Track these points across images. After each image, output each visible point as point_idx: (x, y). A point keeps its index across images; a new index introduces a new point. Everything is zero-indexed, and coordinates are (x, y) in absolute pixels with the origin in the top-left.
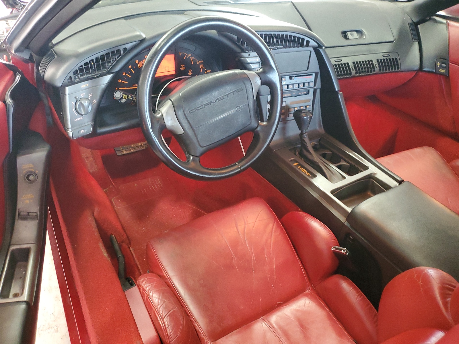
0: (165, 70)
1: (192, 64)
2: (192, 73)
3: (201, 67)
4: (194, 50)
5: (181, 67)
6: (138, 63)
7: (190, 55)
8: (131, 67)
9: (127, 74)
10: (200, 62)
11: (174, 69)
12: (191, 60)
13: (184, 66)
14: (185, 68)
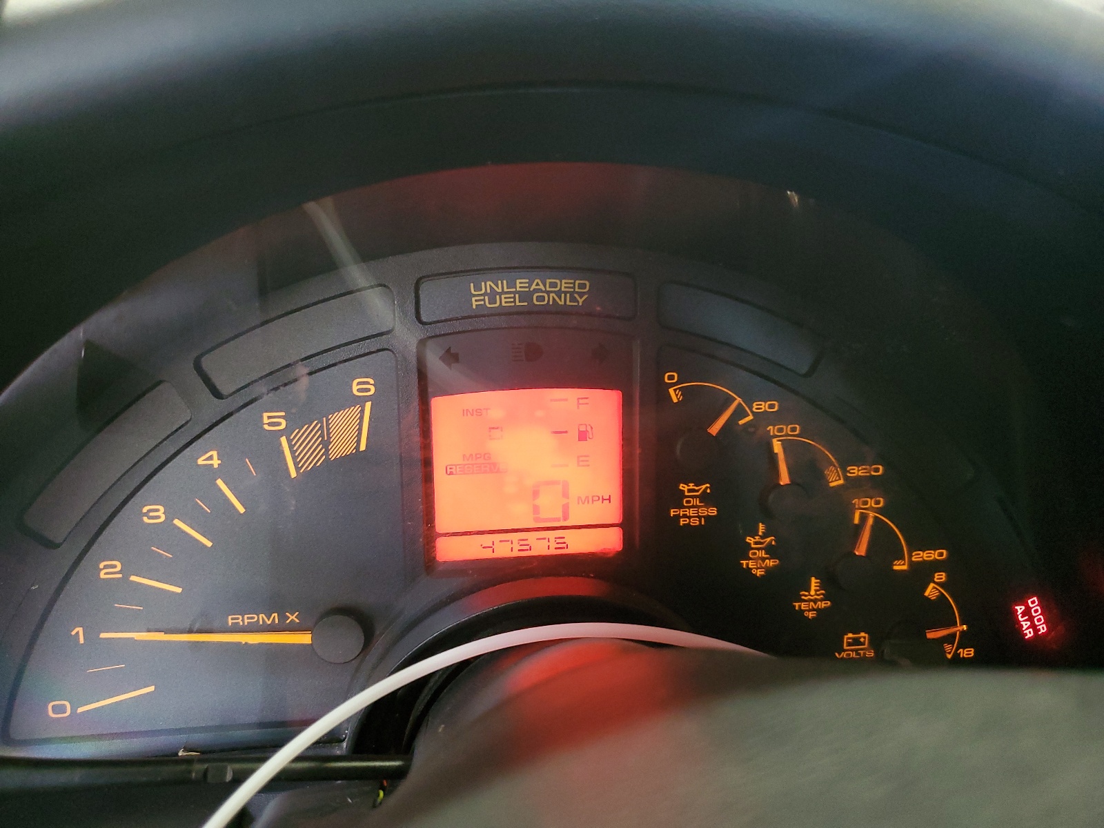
0: (536, 509)
1: (785, 479)
2: (771, 563)
3: (864, 518)
4: (804, 370)
5: (678, 499)
6: (287, 432)
7: (763, 406)
8: (216, 463)
9: (177, 522)
10: (856, 471)
11: (612, 512)
12: (777, 447)
13: (704, 498)
14: (713, 512)
